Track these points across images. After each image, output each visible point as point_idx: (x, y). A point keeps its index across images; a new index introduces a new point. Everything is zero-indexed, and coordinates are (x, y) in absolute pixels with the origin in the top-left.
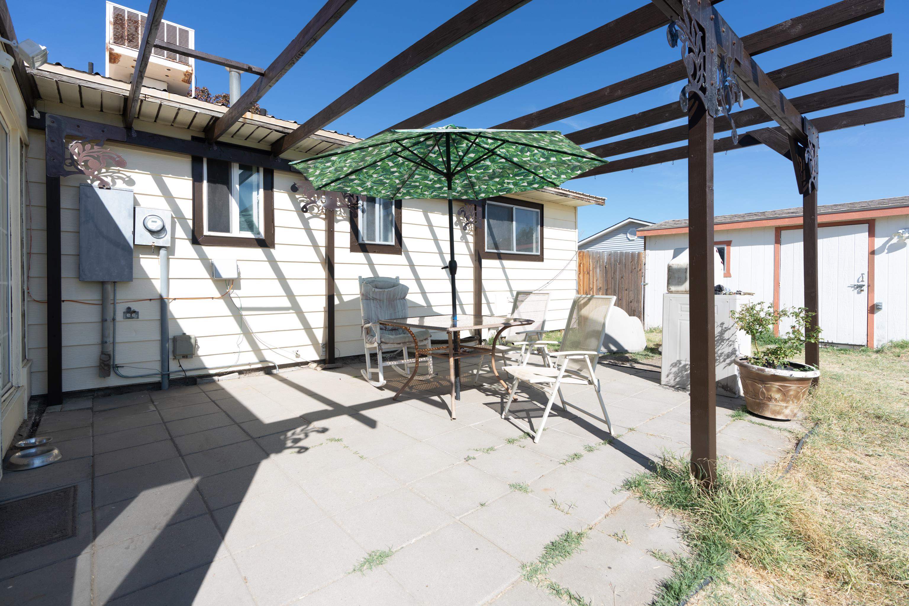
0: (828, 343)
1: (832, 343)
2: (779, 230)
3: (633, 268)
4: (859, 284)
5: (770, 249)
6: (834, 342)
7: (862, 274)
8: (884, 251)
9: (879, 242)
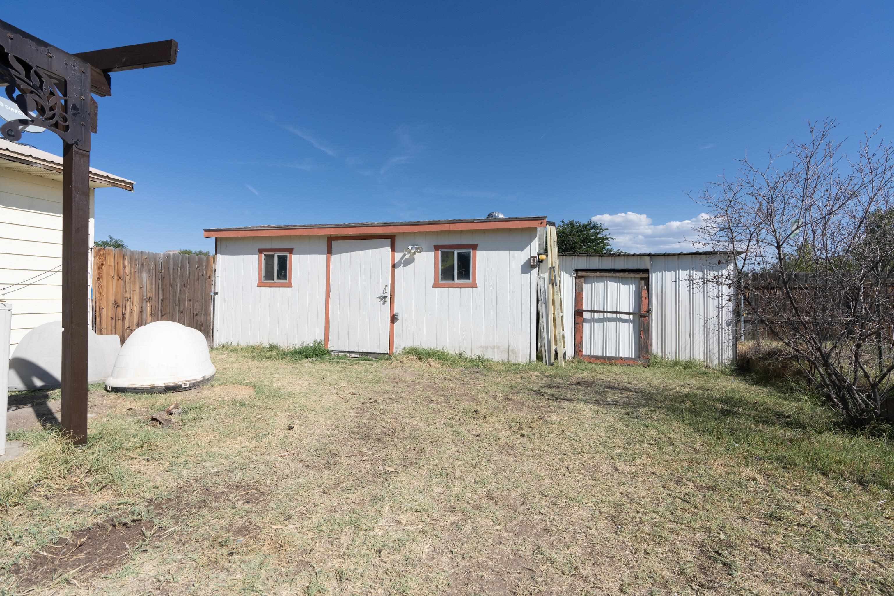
0: (363, 352)
1: (366, 353)
2: (330, 239)
3: (201, 274)
4: (384, 295)
5: (323, 258)
6: (368, 351)
7: (386, 286)
8: (401, 265)
9: (398, 256)
